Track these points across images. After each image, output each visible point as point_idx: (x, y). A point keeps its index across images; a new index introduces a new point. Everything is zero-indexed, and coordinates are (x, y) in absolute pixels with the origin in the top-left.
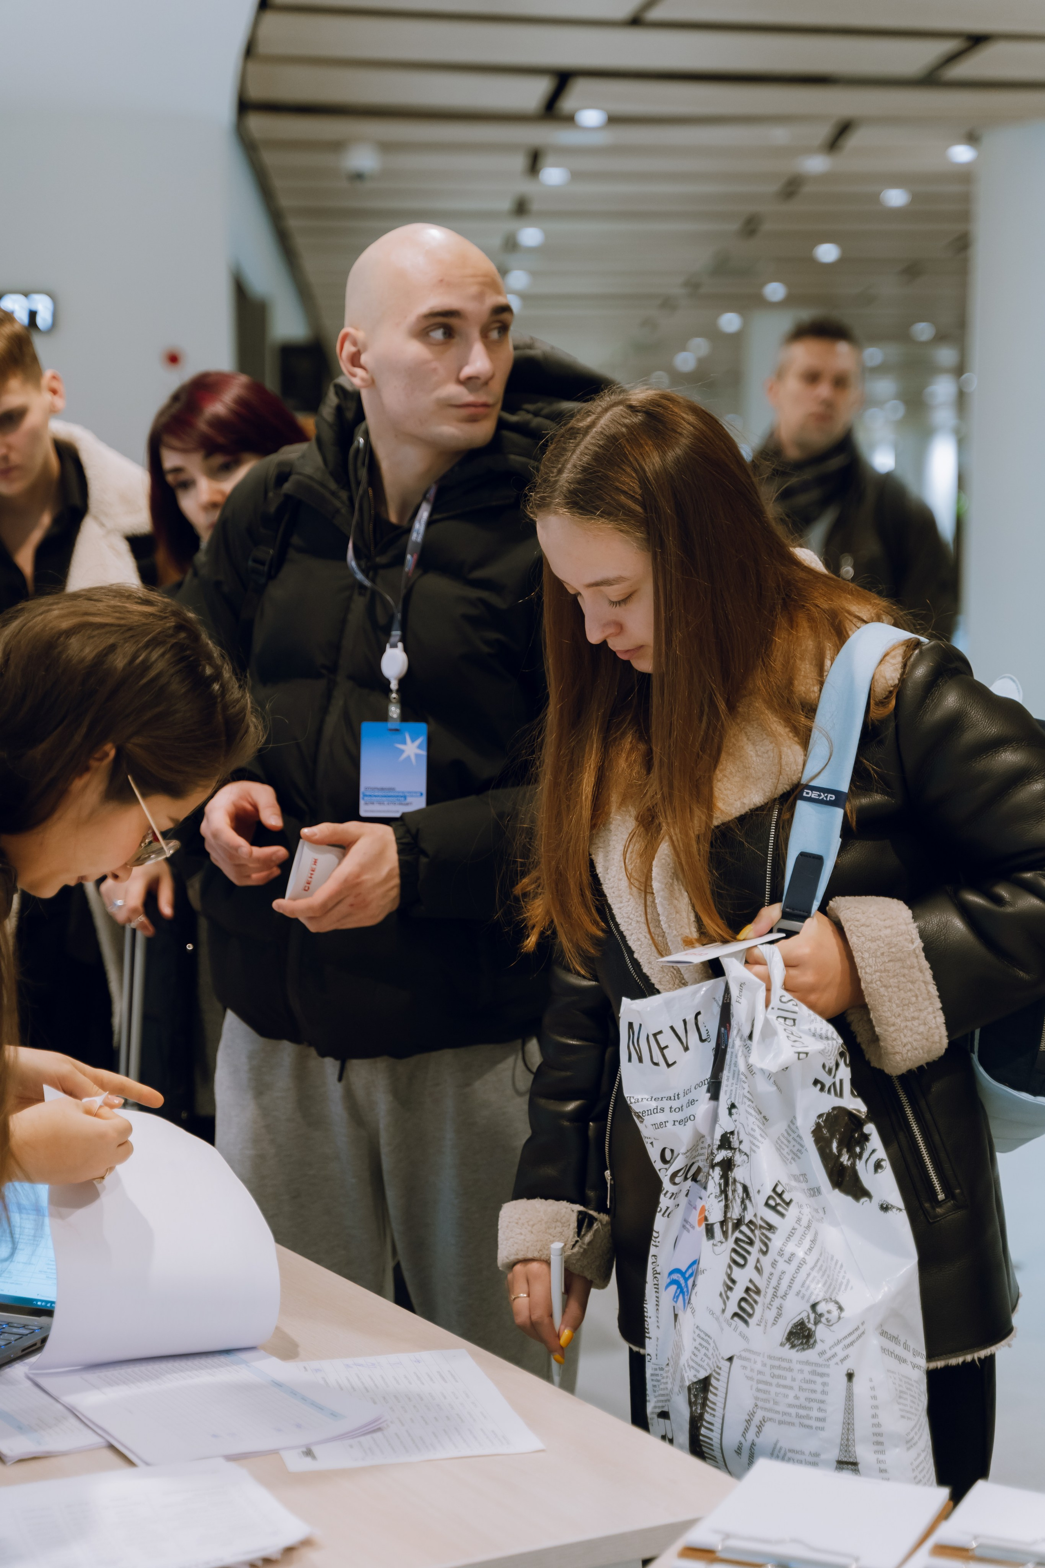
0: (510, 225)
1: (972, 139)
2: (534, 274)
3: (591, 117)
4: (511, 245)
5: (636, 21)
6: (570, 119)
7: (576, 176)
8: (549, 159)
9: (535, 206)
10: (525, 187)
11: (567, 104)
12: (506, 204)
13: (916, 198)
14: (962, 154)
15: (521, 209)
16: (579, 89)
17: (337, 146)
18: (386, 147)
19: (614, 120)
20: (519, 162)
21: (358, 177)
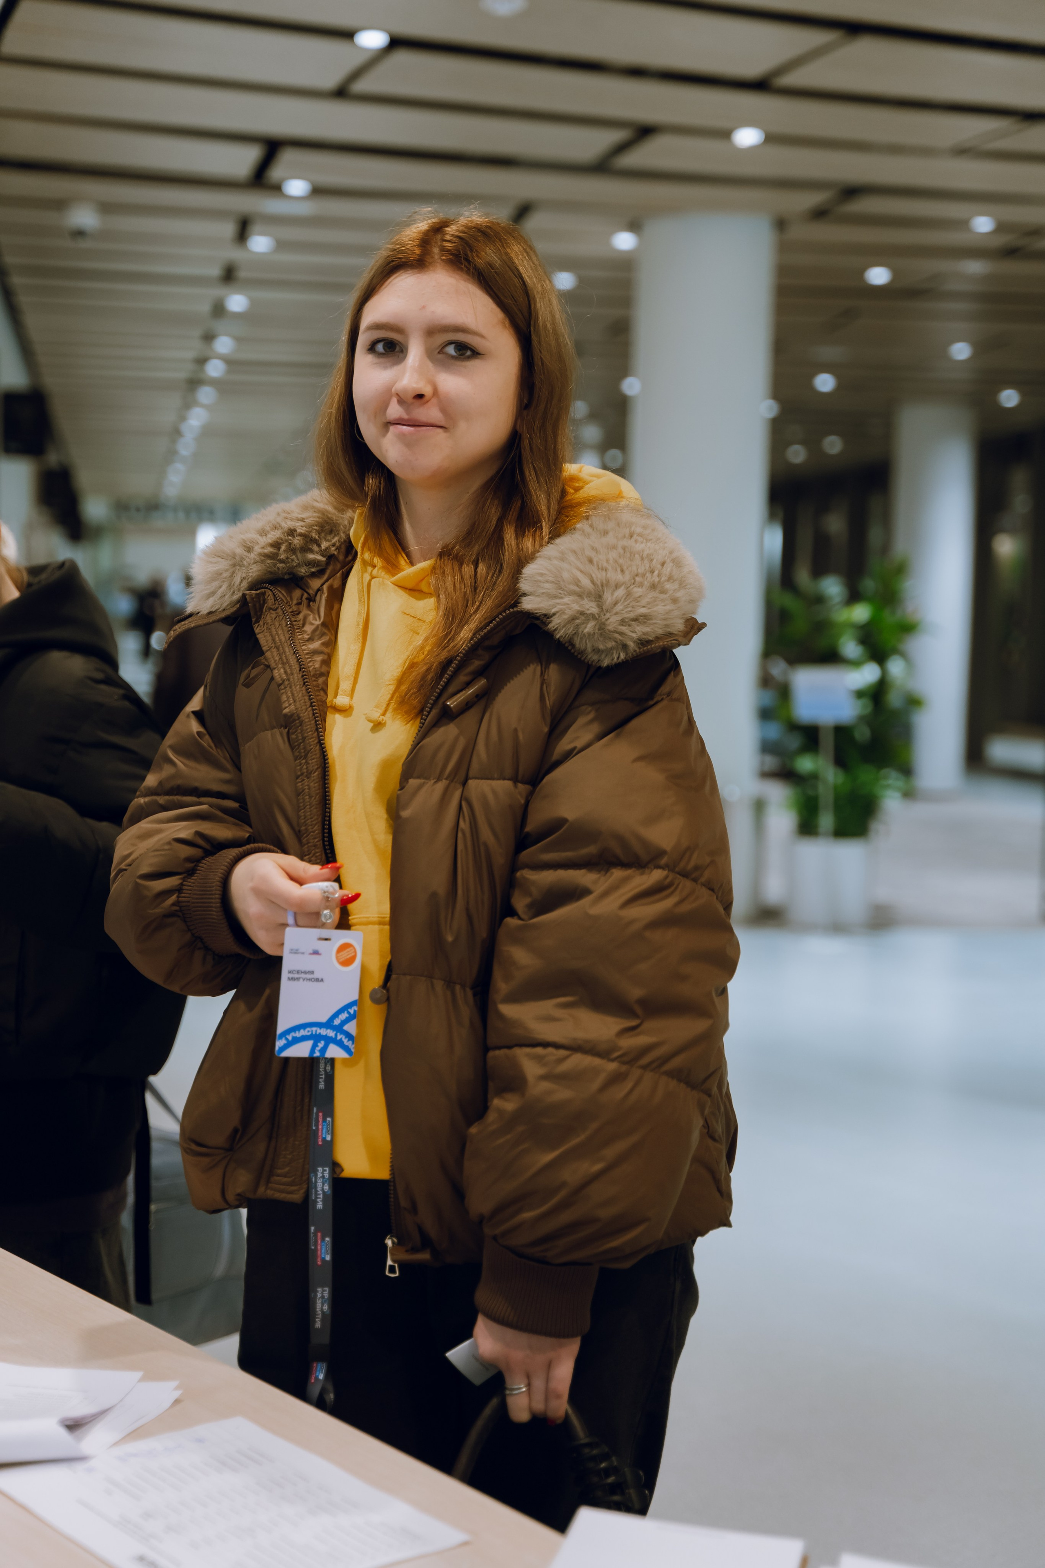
0: (217, 292)
1: (634, 226)
2: (238, 339)
3: (296, 187)
4: (219, 310)
5: (341, 93)
6: (277, 189)
7: (281, 245)
8: (256, 227)
9: (242, 274)
10: (234, 254)
11: (275, 173)
12: (215, 271)
13: (582, 281)
14: (624, 241)
15: (229, 275)
16: (288, 158)
17: (60, 204)
18: (106, 208)
19: (318, 191)
20: (229, 229)
21: (79, 234)
